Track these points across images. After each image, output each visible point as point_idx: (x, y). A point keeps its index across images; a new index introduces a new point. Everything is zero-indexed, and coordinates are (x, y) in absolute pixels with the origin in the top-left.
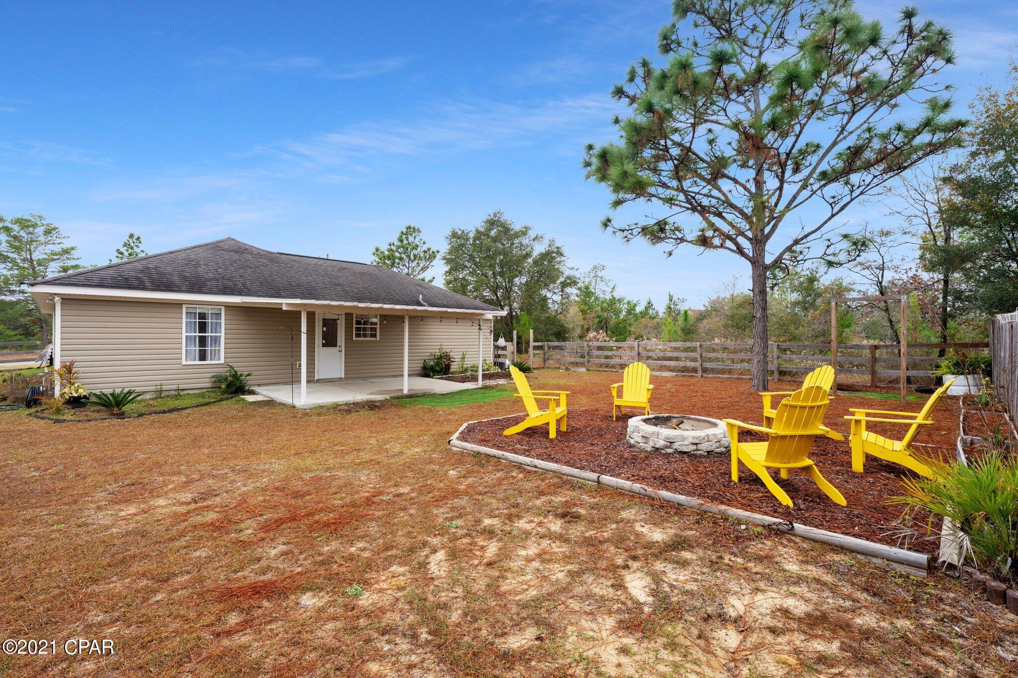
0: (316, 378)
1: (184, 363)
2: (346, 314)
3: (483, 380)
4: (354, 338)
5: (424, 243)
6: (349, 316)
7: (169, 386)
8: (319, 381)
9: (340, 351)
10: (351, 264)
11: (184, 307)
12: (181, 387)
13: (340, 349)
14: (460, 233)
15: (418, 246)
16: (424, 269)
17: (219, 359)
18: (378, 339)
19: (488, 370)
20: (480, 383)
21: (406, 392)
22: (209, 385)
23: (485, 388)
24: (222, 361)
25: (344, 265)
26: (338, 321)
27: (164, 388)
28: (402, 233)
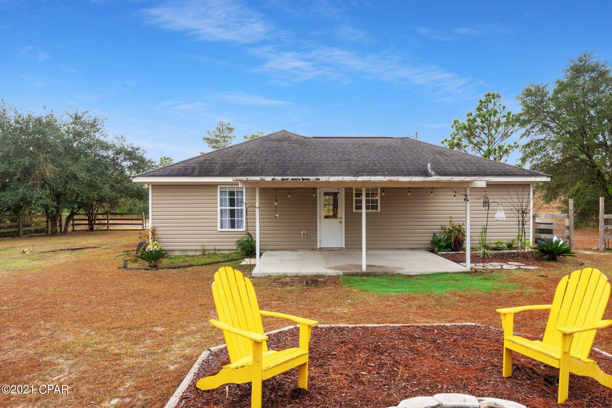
0: (318, 247)
1: (219, 229)
2: (346, 189)
3: (472, 262)
4: (354, 210)
5: (504, 108)
6: (349, 191)
7: (209, 247)
8: (321, 249)
9: (341, 222)
10: (375, 140)
11: (219, 187)
12: (217, 248)
13: (340, 220)
14: (533, 89)
15: (496, 112)
16: (505, 135)
17: (243, 228)
18: (379, 210)
19: (522, 248)
20: (468, 266)
21: (364, 269)
22: (235, 247)
23: (474, 272)
24: (244, 229)
25: (367, 141)
26: (338, 195)
27: (207, 248)
28: (481, 101)
